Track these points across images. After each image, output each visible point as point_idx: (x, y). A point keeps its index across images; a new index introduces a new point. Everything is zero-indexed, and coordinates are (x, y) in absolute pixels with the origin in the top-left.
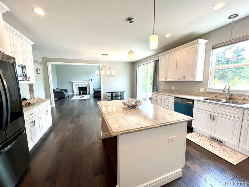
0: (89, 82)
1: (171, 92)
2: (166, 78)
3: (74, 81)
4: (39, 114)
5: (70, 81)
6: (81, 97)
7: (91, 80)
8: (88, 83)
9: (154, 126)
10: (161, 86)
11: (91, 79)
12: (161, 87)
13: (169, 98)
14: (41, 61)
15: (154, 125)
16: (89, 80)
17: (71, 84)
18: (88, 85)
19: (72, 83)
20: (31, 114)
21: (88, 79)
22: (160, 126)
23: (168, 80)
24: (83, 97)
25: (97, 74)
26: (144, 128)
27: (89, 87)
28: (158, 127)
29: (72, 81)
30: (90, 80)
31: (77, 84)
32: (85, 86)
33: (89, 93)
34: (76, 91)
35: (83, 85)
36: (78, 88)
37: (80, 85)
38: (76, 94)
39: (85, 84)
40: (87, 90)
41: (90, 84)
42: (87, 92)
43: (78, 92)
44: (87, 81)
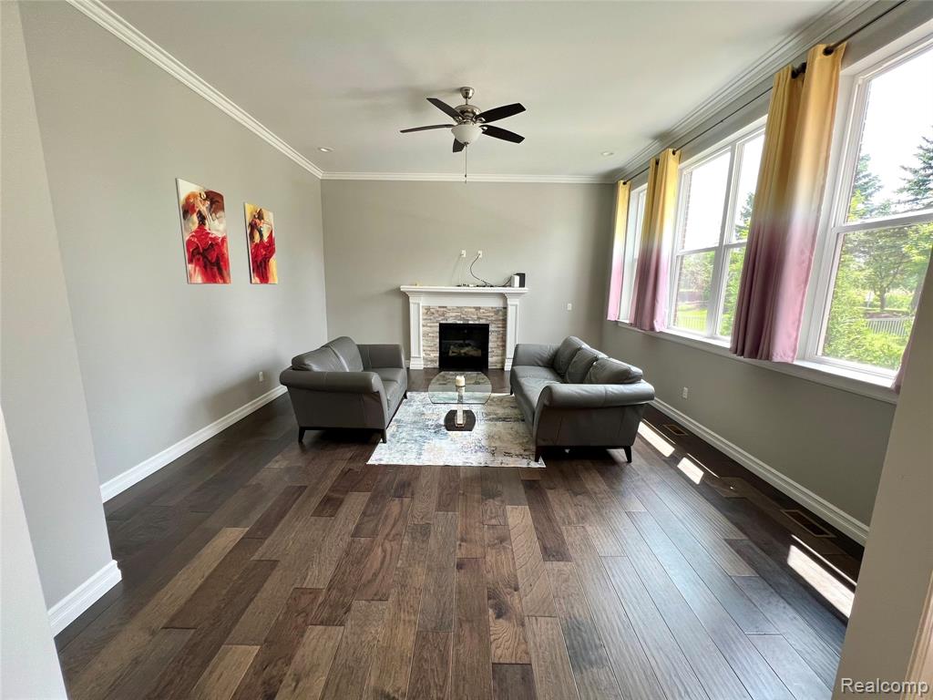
0: (503, 296)
3: (418, 288)
5: (393, 283)
7: (522, 284)
8: (500, 304)
11: (522, 276)
16: (509, 283)
17: (398, 302)
18: (497, 312)
19: (405, 297)
21: (502, 279)
27: (505, 327)
29: (404, 288)
30: (517, 279)
31: (435, 303)
32: (477, 322)
33: (499, 366)
34: (425, 348)
35: (470, 310)
36: (438, 329)
37: (447, 315)
38: (422, 367)
39: (478, 309)
40: (490, 345)
41: (512, 305)
42: (490, 359)
43: (438, 355)
44: (492, 286)
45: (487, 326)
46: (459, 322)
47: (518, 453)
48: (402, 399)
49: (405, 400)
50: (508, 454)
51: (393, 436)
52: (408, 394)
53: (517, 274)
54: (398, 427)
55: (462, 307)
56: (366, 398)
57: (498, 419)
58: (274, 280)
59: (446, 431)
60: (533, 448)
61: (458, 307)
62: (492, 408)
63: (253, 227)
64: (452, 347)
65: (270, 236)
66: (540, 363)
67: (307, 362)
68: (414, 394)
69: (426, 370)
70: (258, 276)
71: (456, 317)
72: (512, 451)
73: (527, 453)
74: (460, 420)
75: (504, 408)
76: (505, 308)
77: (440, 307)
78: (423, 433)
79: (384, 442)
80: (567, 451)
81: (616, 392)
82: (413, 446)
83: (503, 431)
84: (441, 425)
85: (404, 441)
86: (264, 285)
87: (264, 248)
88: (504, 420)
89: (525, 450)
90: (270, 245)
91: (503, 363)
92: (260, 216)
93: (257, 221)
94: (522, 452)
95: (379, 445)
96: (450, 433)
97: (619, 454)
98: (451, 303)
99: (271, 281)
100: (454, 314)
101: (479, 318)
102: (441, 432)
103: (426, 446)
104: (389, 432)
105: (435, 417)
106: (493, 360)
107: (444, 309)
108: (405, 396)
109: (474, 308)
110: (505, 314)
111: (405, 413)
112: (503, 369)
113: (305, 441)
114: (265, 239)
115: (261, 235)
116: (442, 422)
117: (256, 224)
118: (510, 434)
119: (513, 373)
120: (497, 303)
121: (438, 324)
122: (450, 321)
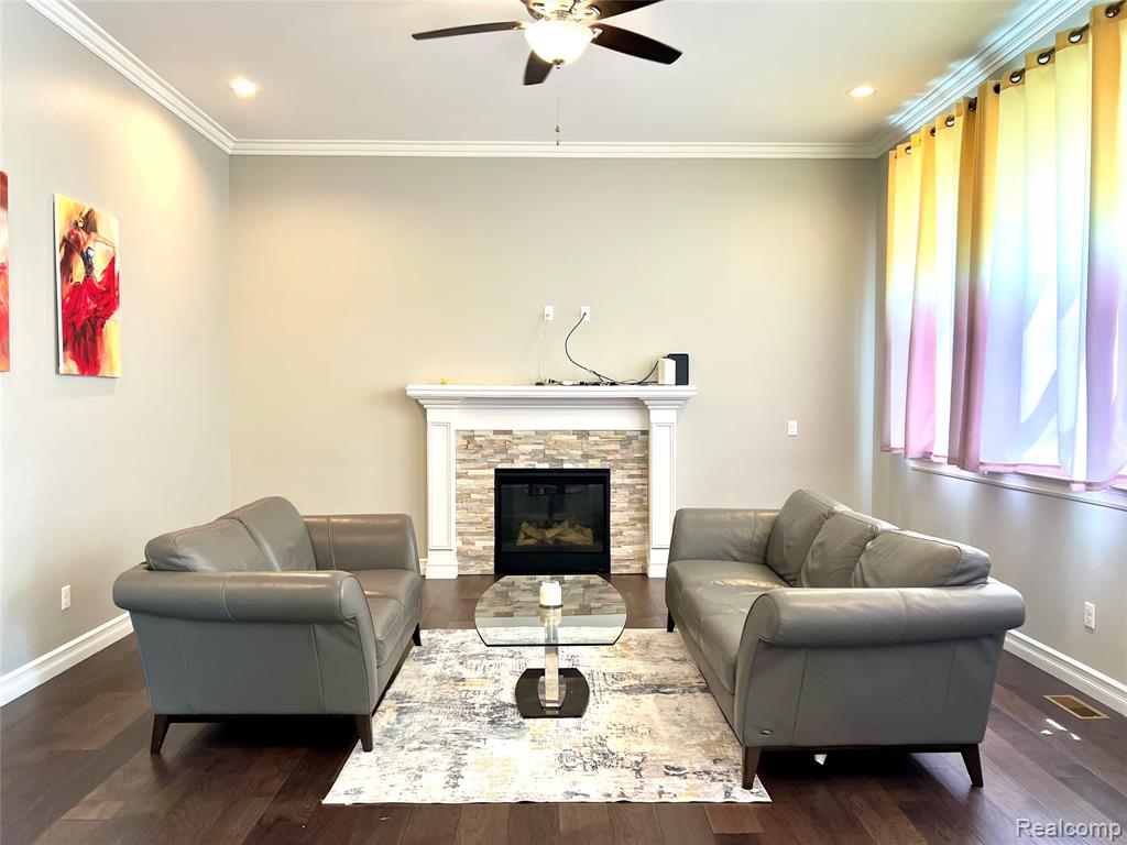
0: (639, 404)
3: (445, 389)
5: (392, 380)
7: (682, 377)
8: (631, 422)
11: (682, 362)
16: (652, 376)
17: (397, 423)
18: (627, 441)
19: (418, 408)
27: (646, 474)
29: (414, 390)
30: (670, 367)
31: (485, 422)
32: (581, 466)
33: (635, 568)
34: (462, 528)
35: (565, 437)
36: (491, 483)
37: (513, 451)
38: (452, 574)
39: (583, 434)
40: (614, 517)
41: (660, 425)
42: (614, 552)
43: (493, 543)
44: (613, 384)
45: (605, 473)
46: (539, 466)
47: (698, 768)
48: (409, 648)
49: (415, 649)
50: (672, 771)
51: (389, 733)
52: (424, 634)
53: (671, 356)
54: (400, 711)
55: (546, 433)
56: (321, 633)
57: (642, 689)
58: (112, 368)
59: (518, 719)
60: (735, 754)
61: (537, 432)
62: (626, 662)
63: (72, 247)
64: (524, 524)
65: (110, 270)
66: (735, 554)
67: (183, 550)
68: (437, 635)
69: (463, 580)
70: (76, 358)
71: (534, 453)
72: (684, 764)
73: (721, 768)
74: (552, 692)
75: (657, 662)
76: (646, 433)
77: (496, 432)
78: (463, 726)
79: (368, 748)
80: (820, 759)
81: (932, 605)
82: (438, 755)
83: (656, 716)
84: (505, 706)
85: (416, 744)
86: (88, 380)
87: (93, 296)
88: (657, 689)
89: (715, 762)
90: (108, 291)
91: (643, 559)
92: (89, 223)
93: (82, 235)
94: (708, 764)
95: (354, 755)
96: (529, 722)
97: (950, 767)
98: (523, 422)
99: (105, 369)
100: (529, 448)
101: (586, 457)
102: (507, 721)
103: (471, 756)
104: (379, 725)
105: (491, 688)
106: (620, 552)
107: (507, 437)
108: (417, 640)
109: (575, 432)
110: (646, 446)
111: (415, 679)
112: (644, 575)
113: (170, 751)
114: (98, 275)
115: (89, 267)
116: (508, 696)
117: (77, 240)
118: (676, 723)
119: (672, 582)
120: (627, 421)
121: (492, 472)
122: (520, 464)
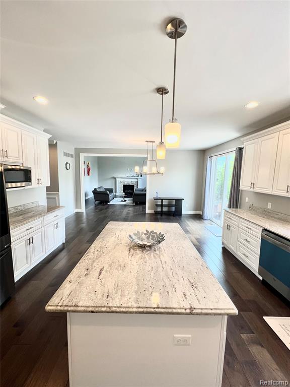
0: (137, 178)
1: (265, 212)
2: (253, 185)
3: (118, 177)
4: (43, 228)
5: (113, 176)
6: (122, 201)
8: (136, 180)
9: (127, 309)
10: (247, 198)
11: (141, 175)
12: (247, 201)
13: (252, 228)
14: (73, 152)
15: (128, 307)
16: (138, 176)
17: (114, 180)
19: (116, 179)
20: (27, 230)
22: (140, 313)
23: (257, 190)
24: (125, 201)
25: (136, 171)
26: (103, 309)
28: (136, 313)
29: (115, 177)
31: (122, 180)
34: (120, 190)
39: (132, 181)
40: (134, 189)
43: (123, 192)
44: (134, 177)
45: (134, 185)
64: (126, 190)
67: (97, 189)
71: (127, 183)
98: (126, 180)
101: (132, 184)
107: (124, 182)
108: (114, 198)
110: (138, 183)
121: (123, 185)
